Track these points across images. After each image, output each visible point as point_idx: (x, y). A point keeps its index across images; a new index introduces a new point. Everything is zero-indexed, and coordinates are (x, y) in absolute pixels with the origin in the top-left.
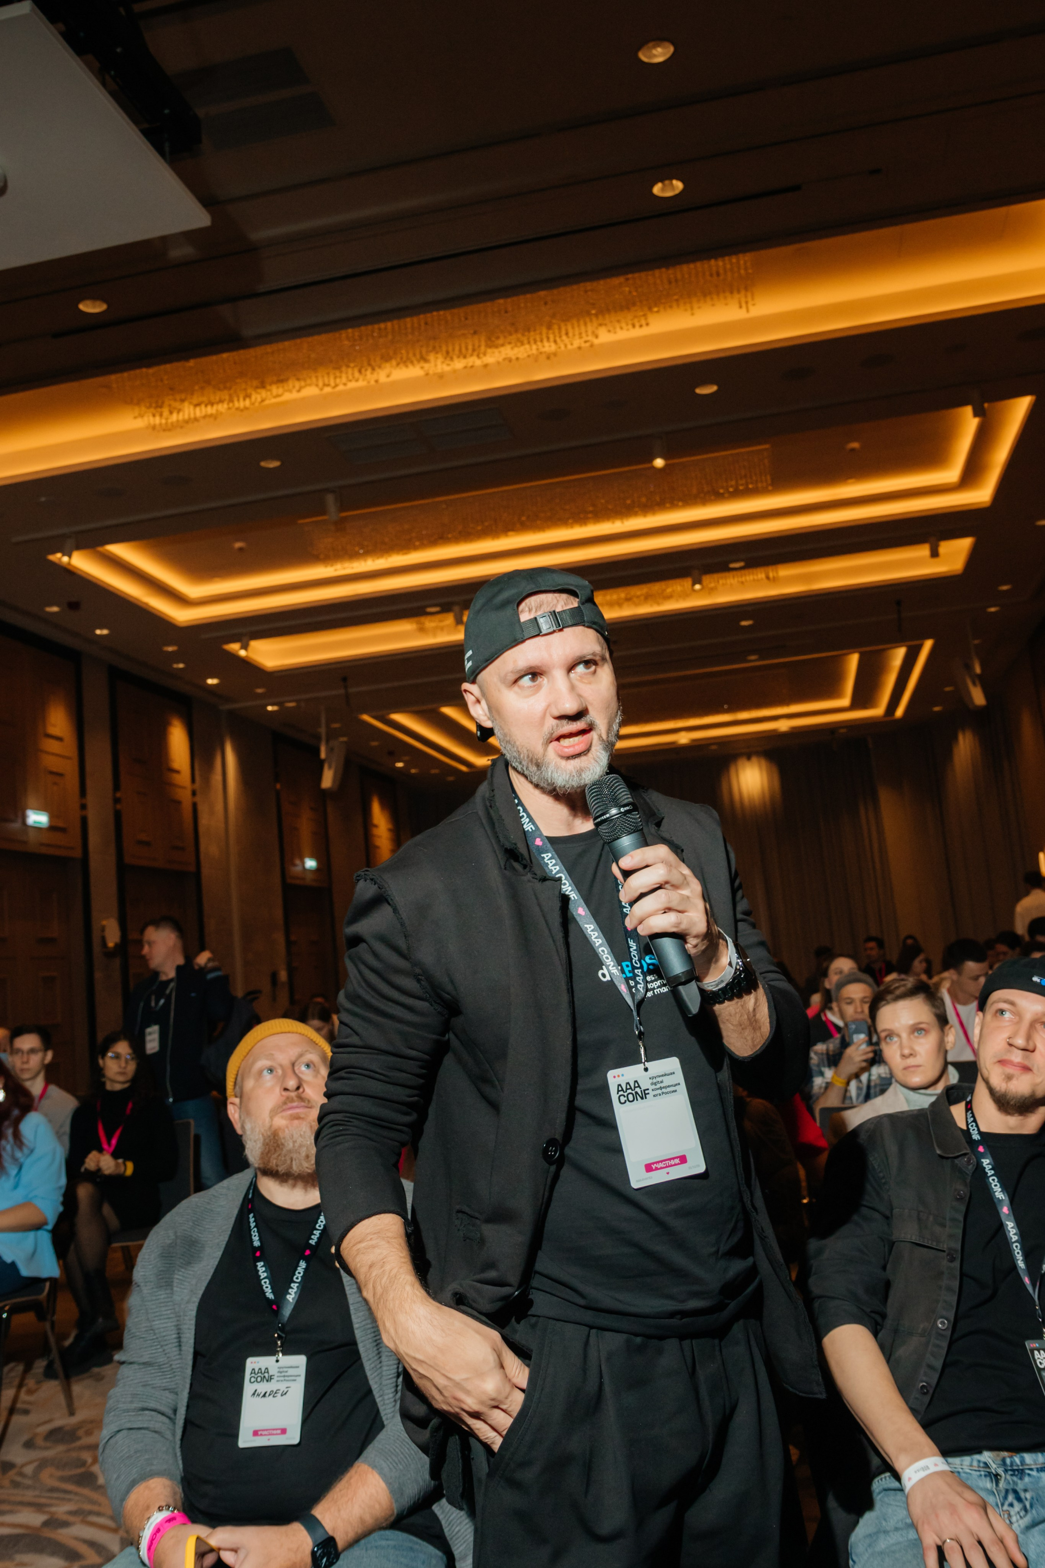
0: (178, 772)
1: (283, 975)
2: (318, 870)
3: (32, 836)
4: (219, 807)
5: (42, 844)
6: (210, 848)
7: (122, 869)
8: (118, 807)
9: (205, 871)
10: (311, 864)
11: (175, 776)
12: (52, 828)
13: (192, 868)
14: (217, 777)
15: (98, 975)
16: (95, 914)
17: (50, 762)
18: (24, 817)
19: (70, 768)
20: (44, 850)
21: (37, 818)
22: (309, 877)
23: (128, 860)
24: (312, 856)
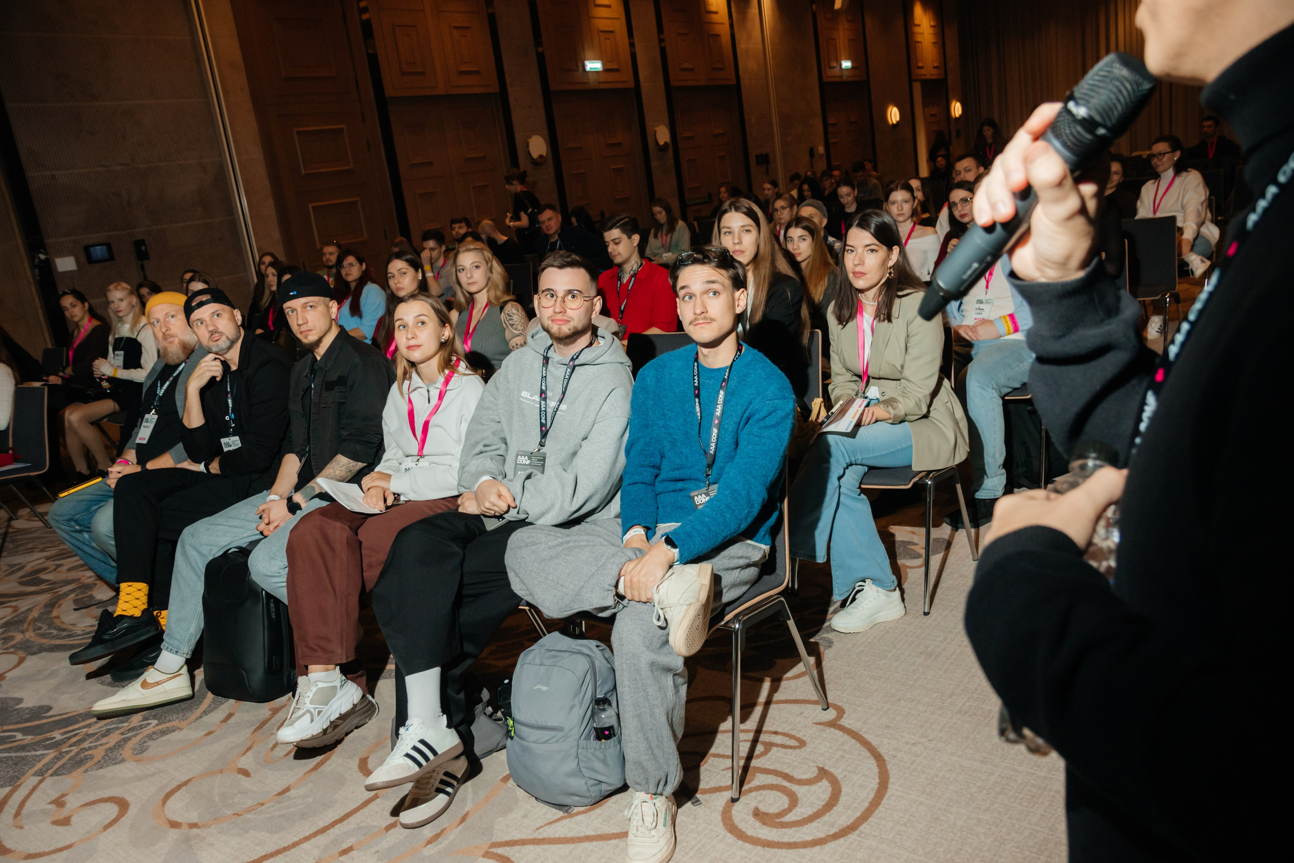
0: (716, 13)
1: (821, 149)
2: (853, 68)
3: (592, 78)
4: (757, 32)
5: (600, 82)
6: (749, 64)
7: (669, 90)
8: (663, 45)
9: (745, 82)
10: (846, 64)
11: (714, 16)
12: (606, 70)
13: (733, 81)
14: (754, 10)
15: (654, 164)
16: (648, 124)
17: (602, 25)
18: (584, 66)
19: (620, 27)
20: (602, 86)
21: (593, 65)
22: (845, 73)
23: (674, 83)
24: (847, 59)
